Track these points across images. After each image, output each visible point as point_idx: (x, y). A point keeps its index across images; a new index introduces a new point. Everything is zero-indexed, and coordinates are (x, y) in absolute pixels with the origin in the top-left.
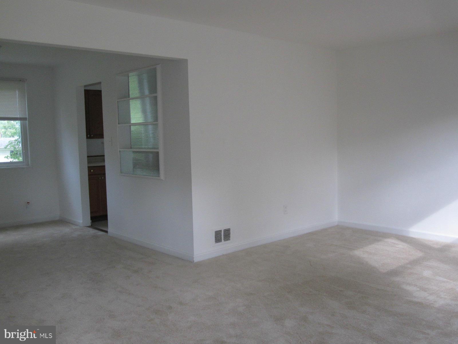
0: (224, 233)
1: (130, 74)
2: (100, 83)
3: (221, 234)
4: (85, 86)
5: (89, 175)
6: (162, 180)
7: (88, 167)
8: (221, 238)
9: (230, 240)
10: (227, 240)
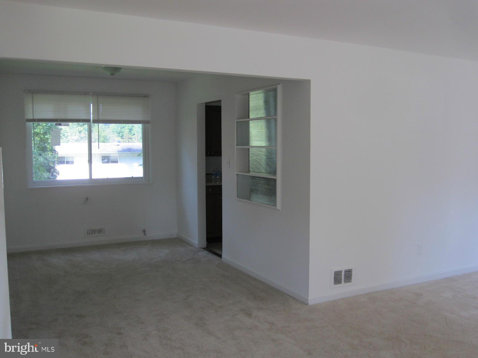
0: (345, 274)
1: (251, 93)
2: (220, 101)
3: (341, 274)
4: (206, 103)
5: (207, 194)
6: (279, 210)
7: (207, 186)
8: (341, 279)
9: (351, 282)
10: (348, 282)
